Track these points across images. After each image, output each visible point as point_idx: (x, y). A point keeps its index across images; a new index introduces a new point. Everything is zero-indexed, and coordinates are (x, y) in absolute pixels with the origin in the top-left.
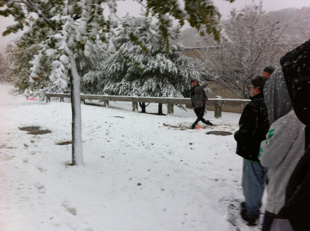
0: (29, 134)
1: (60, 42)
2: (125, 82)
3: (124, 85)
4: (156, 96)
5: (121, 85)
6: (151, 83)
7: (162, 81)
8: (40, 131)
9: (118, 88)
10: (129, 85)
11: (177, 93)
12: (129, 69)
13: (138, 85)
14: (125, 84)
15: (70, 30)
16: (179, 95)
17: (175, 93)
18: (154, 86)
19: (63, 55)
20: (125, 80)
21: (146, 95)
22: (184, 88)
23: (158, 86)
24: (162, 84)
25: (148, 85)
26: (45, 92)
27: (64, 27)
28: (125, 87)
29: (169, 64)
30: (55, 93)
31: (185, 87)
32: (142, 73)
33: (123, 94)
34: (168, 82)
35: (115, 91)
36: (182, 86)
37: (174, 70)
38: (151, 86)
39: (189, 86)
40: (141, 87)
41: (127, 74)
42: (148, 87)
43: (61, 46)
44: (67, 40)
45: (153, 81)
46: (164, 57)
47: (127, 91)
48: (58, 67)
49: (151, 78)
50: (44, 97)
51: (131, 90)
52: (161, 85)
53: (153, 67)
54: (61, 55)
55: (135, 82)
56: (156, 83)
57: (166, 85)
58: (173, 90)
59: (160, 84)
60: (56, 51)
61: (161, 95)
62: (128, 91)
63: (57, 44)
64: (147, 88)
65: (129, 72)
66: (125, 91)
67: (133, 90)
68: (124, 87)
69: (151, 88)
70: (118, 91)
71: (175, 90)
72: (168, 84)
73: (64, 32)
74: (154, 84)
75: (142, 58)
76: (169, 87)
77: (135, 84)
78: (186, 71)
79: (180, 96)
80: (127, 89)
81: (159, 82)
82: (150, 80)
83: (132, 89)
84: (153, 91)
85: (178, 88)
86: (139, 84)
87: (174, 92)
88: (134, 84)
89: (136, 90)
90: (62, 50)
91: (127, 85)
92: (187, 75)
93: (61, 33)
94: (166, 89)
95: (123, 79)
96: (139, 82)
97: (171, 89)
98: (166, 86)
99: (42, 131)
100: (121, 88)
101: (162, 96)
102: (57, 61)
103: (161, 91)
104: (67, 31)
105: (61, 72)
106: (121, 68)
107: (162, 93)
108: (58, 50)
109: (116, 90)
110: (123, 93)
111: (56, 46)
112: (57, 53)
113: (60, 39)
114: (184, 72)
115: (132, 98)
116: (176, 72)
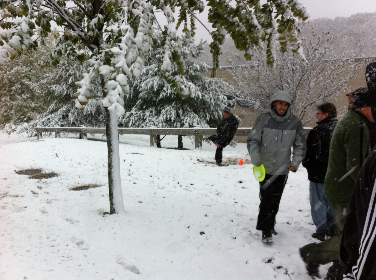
0: (30, 178)
1: (117, 57)
2: (136, 111)
3: (135, 114)
4: (176, 127)
5: (132, 114)
6: (169, 111)
7: (183, 109)
8: (43, 174)
9: (128, 119)
10: (141, 114)
11: (202, 122)
12: (141, 95)
13: (152, 115)
14: (137, 114)
15: (129, 44)
16: (205, 124)
17: (199, 122)
18: (174, 115)
19: (121, 73)
20: (136, 109)
21: (164, 126)
22: (209, 117)
23: (178, 115)
24: (182, 112)
25: (166, 114)
26: (33, 126)
27: (123, 39)
28: (137, 117)
29: (191, 87)
30: (46, 127)
31: (210, 115)
32: (158, 100)
33: (134, 126)
34: (189, 110)
35: (124, 122)
36: (207, 114)
37: (198, 95)
38: (170, 115)
39: (215, 114)
40: (156, 117)
41: (138, 102)
42: (166, 116)
43: (118, 62)
44: (126, 56)
45: (172, 108)
46: (184, 79)
47: (139, 122)
48: (114, 89)
49: (169, 106)
50: (32, 133)
51: (144, 120)
52: (181, 114)
53: (171, 92)
54: (118, 74)
55: (149, 111)
56: (176, 111)
57: (188, 113)
58: (196, 119)
59: (181, 112)
60: (112, 68)
61: (182, 125)
62: (141, 122)
63: (113, 60)
64: (165, 118)
65: (141, 98)
66: (136, 122)
67: (147, 121)
68: (135, 117)
69: (170, 118)
70: (128, 122)
71: (199, 119)
72: (190, 112)
73: (122, 45)
74: (173, 112)
75: (157, 80)
76: (192, 115)
77: (149, 113)
78: (211, 96)
79: (205, 126)
80: (139, 119)
81: (179, 110)
82: (168, 108)
83: (146, 119)
84: (172, 121)
85: (201, 116)
86: (154, 113)
87: (197, 121)
88: (147, 113)
89: (151, 120)
90: (120, 67)
91: (139, 114)
92: (212, 101)
93: (119, 46)
94: (188, 118)
95: (133, 108)
96: (154, 110)
97: (194, 118)
98: (187, 115)
99: (46, 174)
100: (132, 118)
101: (184, 127)
102: (113, 81)
103: (182, 120)
104: (126, 44)
105: (118, 96)
106: (130, 95)
107: (183, 123)
108: (114, 67)
109: (126, 122)
110: (134, 124)
111: (112, 62)
112: (113, 72)
113: (118, 54)
114: (209, 97)
115: (149, 130)
116: (201, 97)
